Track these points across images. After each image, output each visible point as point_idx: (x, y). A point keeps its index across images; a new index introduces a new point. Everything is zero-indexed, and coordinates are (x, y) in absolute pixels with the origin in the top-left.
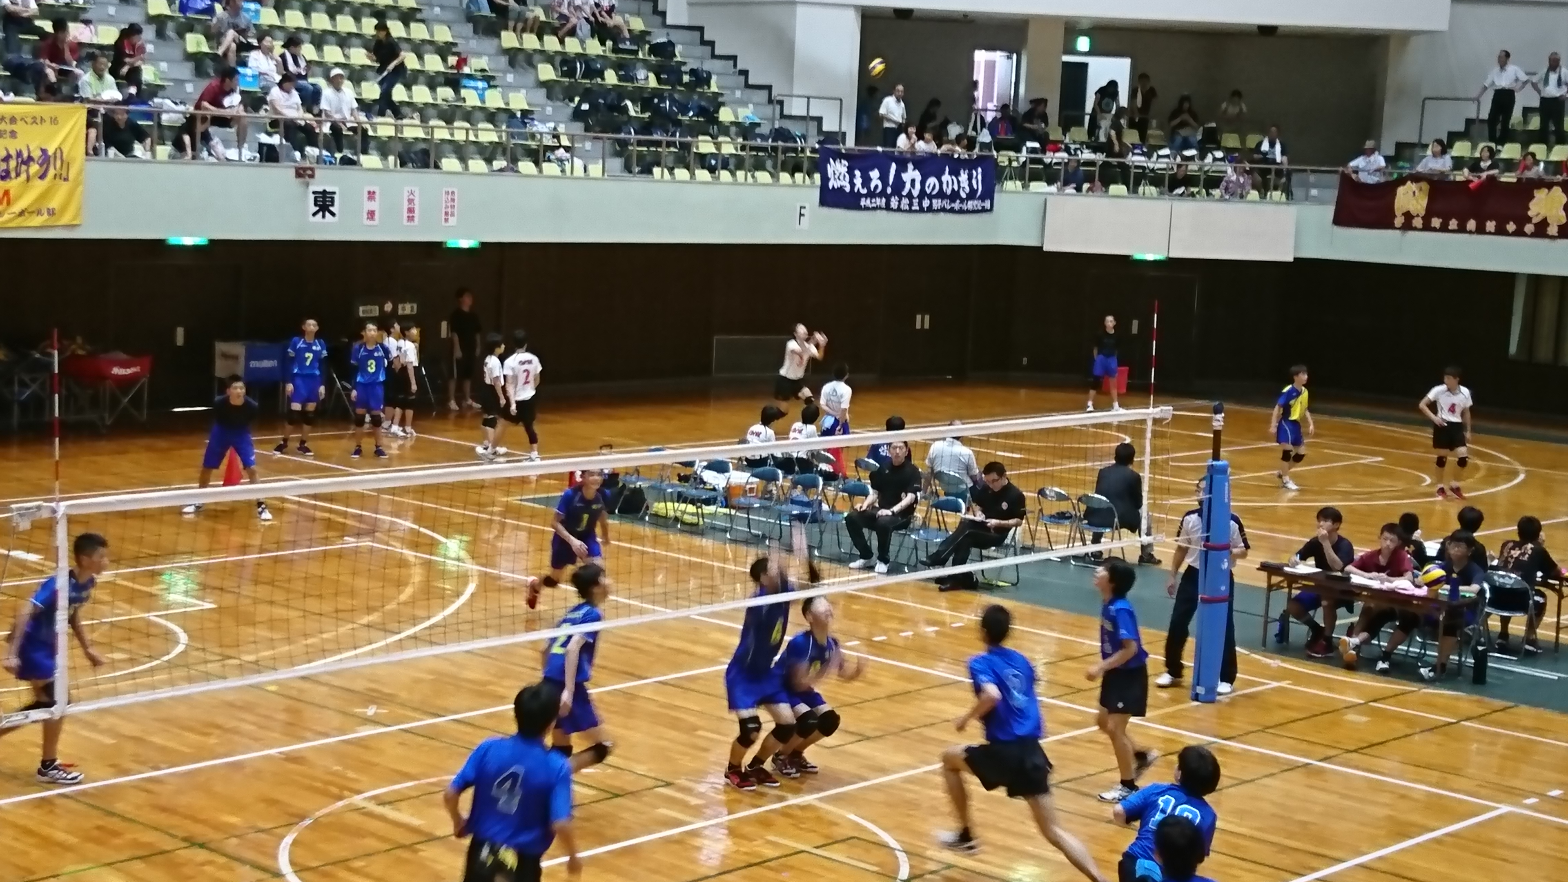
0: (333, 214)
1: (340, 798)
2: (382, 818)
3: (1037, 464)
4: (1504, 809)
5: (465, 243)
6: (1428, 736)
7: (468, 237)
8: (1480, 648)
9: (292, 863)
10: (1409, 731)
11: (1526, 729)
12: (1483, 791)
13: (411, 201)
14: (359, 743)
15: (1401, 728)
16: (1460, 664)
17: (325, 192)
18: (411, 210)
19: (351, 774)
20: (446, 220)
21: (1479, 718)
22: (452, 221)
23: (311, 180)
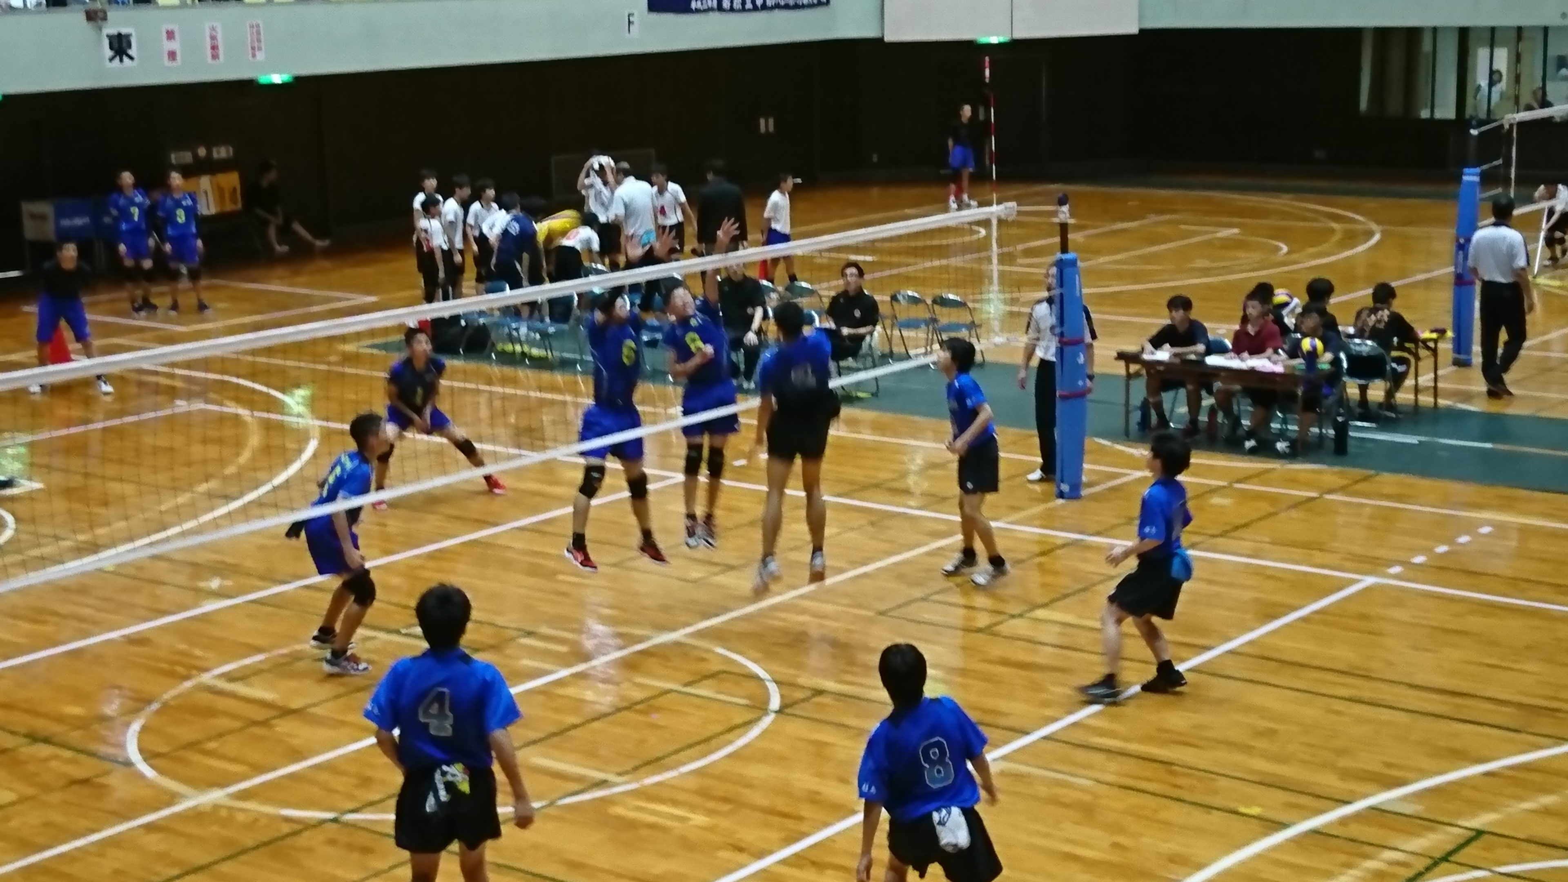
0: (131, 58)
1: (187, 678)
2: (233, 695)
3: (891, 266)
4: (1369, 581)
5: (277, 79)
6: (1294, 514)
7: (280, 72)
8: (1340, 419)
9: (141, 750)
10: (1272, 510)
11: (1388, 497)
12: (1348, 564)
13: (213, 38)
14: (204, 618)
15: (1265, 507)
16: (1321, 436)
17: (120, 35)
18: (214, 48)
19: (198, 652)
20: (254, 56)
21: (1342, 489)
22: (260, 56)
23: (104, 24)
